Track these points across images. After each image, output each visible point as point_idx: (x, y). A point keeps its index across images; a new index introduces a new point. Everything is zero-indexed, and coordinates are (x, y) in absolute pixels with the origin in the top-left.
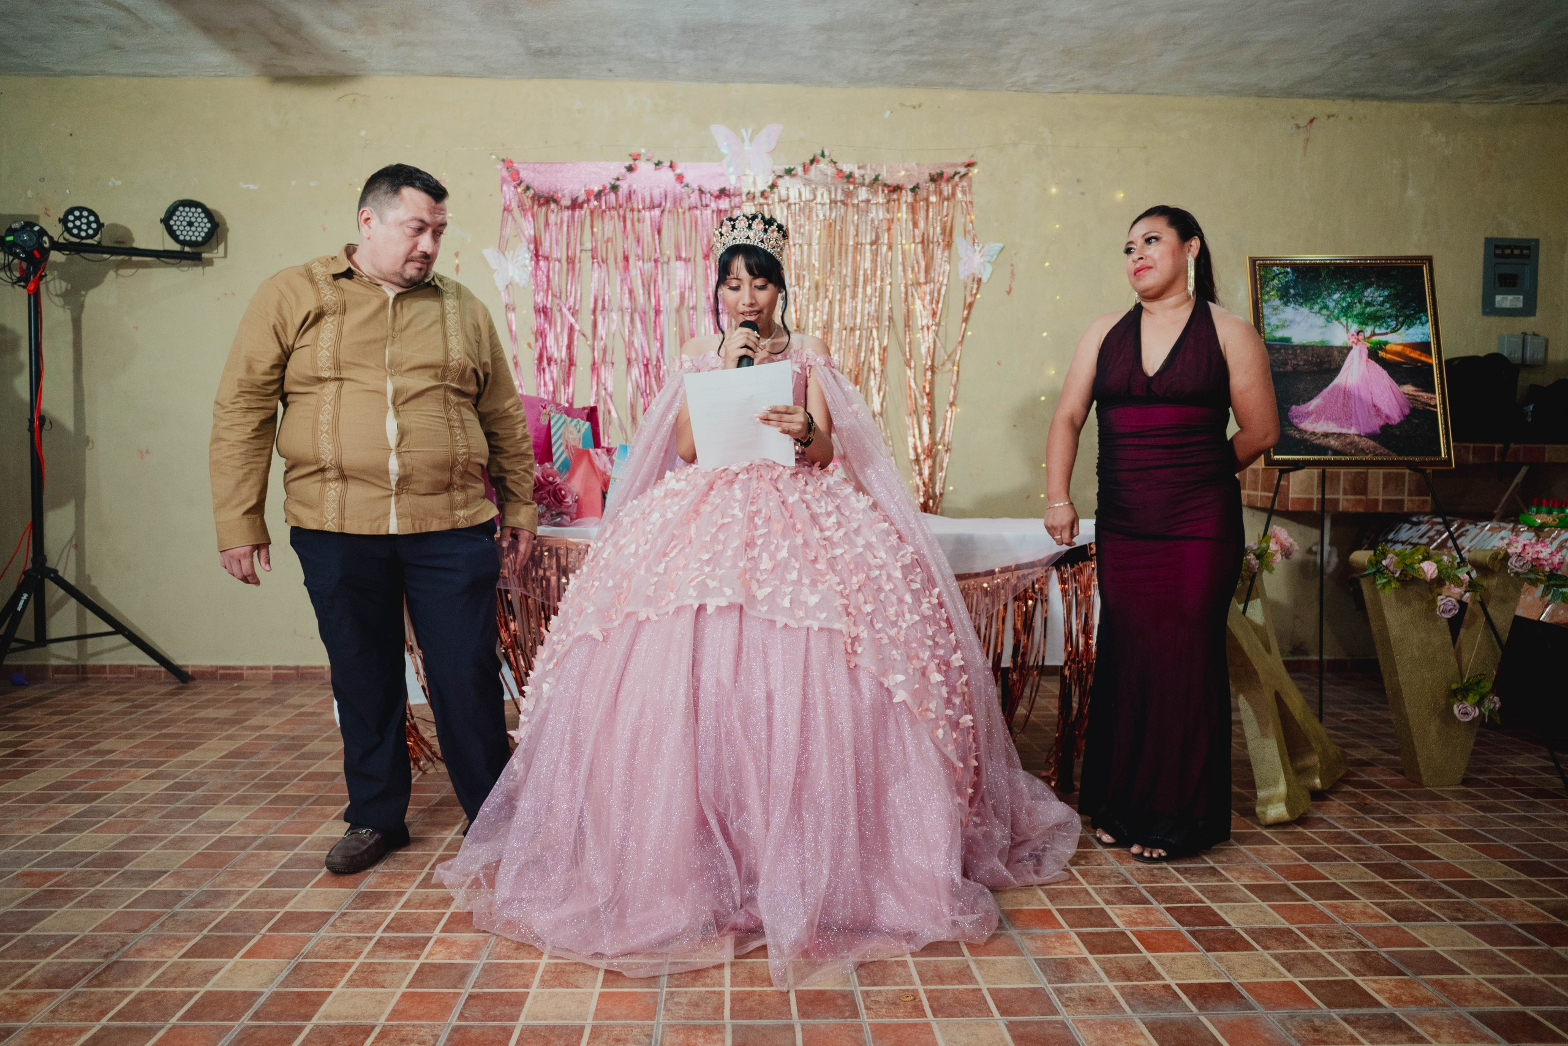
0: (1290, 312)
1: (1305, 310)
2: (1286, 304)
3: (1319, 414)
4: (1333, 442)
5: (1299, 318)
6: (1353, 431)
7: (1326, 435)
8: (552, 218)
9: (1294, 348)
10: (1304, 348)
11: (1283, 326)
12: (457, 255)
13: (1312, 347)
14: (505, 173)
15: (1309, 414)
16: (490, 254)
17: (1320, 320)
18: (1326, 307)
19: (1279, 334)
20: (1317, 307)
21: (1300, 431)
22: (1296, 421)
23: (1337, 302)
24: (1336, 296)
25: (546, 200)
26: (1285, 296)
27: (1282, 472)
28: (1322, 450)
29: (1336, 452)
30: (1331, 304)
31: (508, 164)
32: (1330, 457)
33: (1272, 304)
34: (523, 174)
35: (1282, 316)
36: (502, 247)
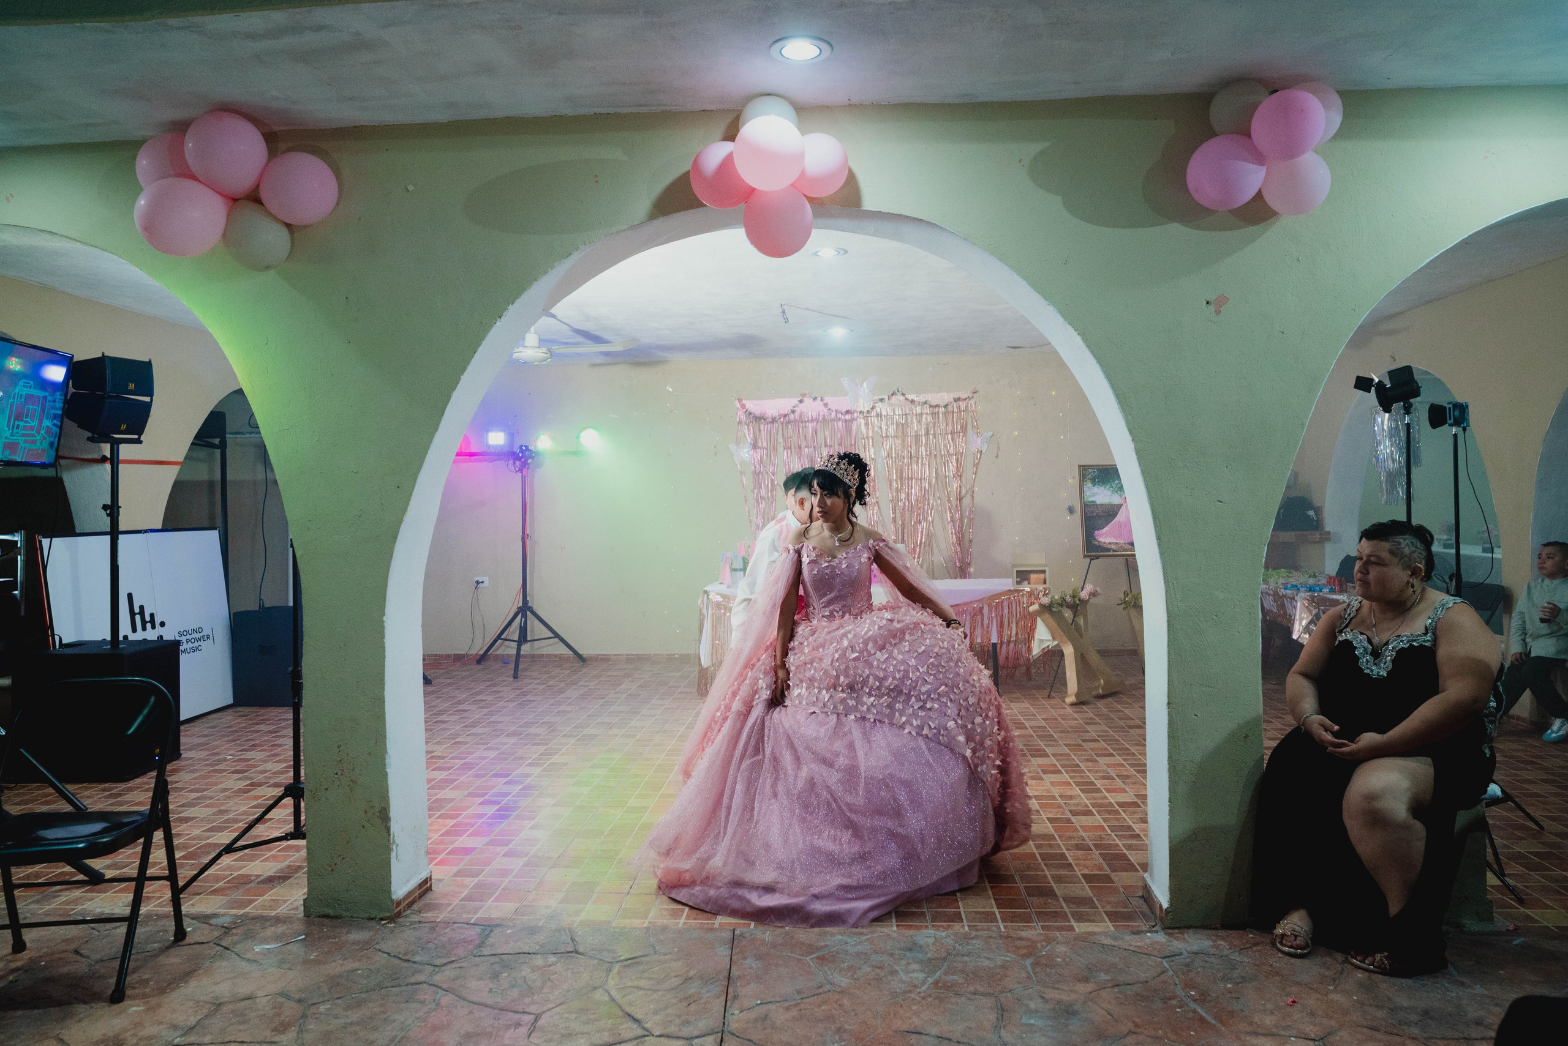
0: (1096, 489)
1: (1102, 488)
2: (1094, 486)
3: (1107, 535)
4: (1113, 547)
5: (1100, 492)
6: (1122, 541)
7: (1110, 543)
8: (762, 428)
9: (1097, 505)
10: (1101, 505)
11: (1093, 496)
12: (715, 447)
13: (1105, 505)
14: (738, 405)
15: (1103, 534)
16: (732, 447)
17: (1109, 493)
18: (1112, 487)
19: (1091, 499)
20: (1108, 487)
21: (1099, 542)
22: (1097, 538)
23: (1117, 484)
24: (1116, 482)
25: (759, 419)
26: (1094, 481)
27: (1091, 560)
28: (1109, 550)
29: (1114, 551)
30: (1114, 486)
31: (740, 400)
32: (1111, 553)
33: (1088, 484)
34: (747, 406)
35: (1092, 491)
36: (737, 444)
